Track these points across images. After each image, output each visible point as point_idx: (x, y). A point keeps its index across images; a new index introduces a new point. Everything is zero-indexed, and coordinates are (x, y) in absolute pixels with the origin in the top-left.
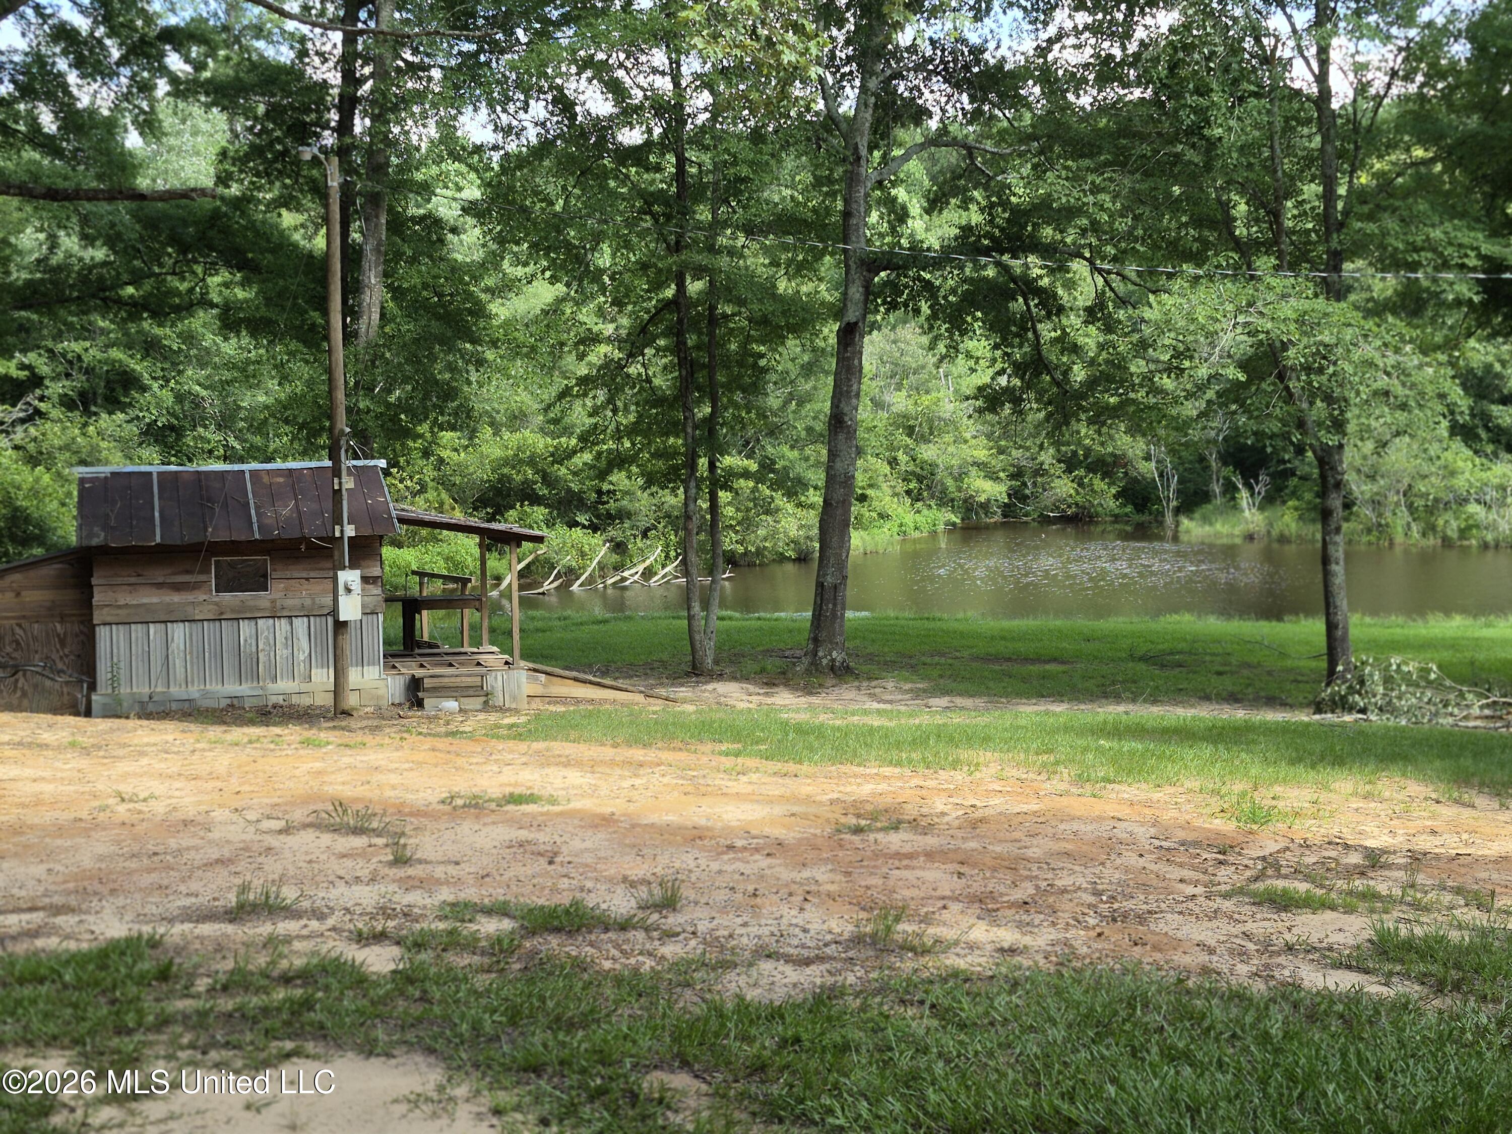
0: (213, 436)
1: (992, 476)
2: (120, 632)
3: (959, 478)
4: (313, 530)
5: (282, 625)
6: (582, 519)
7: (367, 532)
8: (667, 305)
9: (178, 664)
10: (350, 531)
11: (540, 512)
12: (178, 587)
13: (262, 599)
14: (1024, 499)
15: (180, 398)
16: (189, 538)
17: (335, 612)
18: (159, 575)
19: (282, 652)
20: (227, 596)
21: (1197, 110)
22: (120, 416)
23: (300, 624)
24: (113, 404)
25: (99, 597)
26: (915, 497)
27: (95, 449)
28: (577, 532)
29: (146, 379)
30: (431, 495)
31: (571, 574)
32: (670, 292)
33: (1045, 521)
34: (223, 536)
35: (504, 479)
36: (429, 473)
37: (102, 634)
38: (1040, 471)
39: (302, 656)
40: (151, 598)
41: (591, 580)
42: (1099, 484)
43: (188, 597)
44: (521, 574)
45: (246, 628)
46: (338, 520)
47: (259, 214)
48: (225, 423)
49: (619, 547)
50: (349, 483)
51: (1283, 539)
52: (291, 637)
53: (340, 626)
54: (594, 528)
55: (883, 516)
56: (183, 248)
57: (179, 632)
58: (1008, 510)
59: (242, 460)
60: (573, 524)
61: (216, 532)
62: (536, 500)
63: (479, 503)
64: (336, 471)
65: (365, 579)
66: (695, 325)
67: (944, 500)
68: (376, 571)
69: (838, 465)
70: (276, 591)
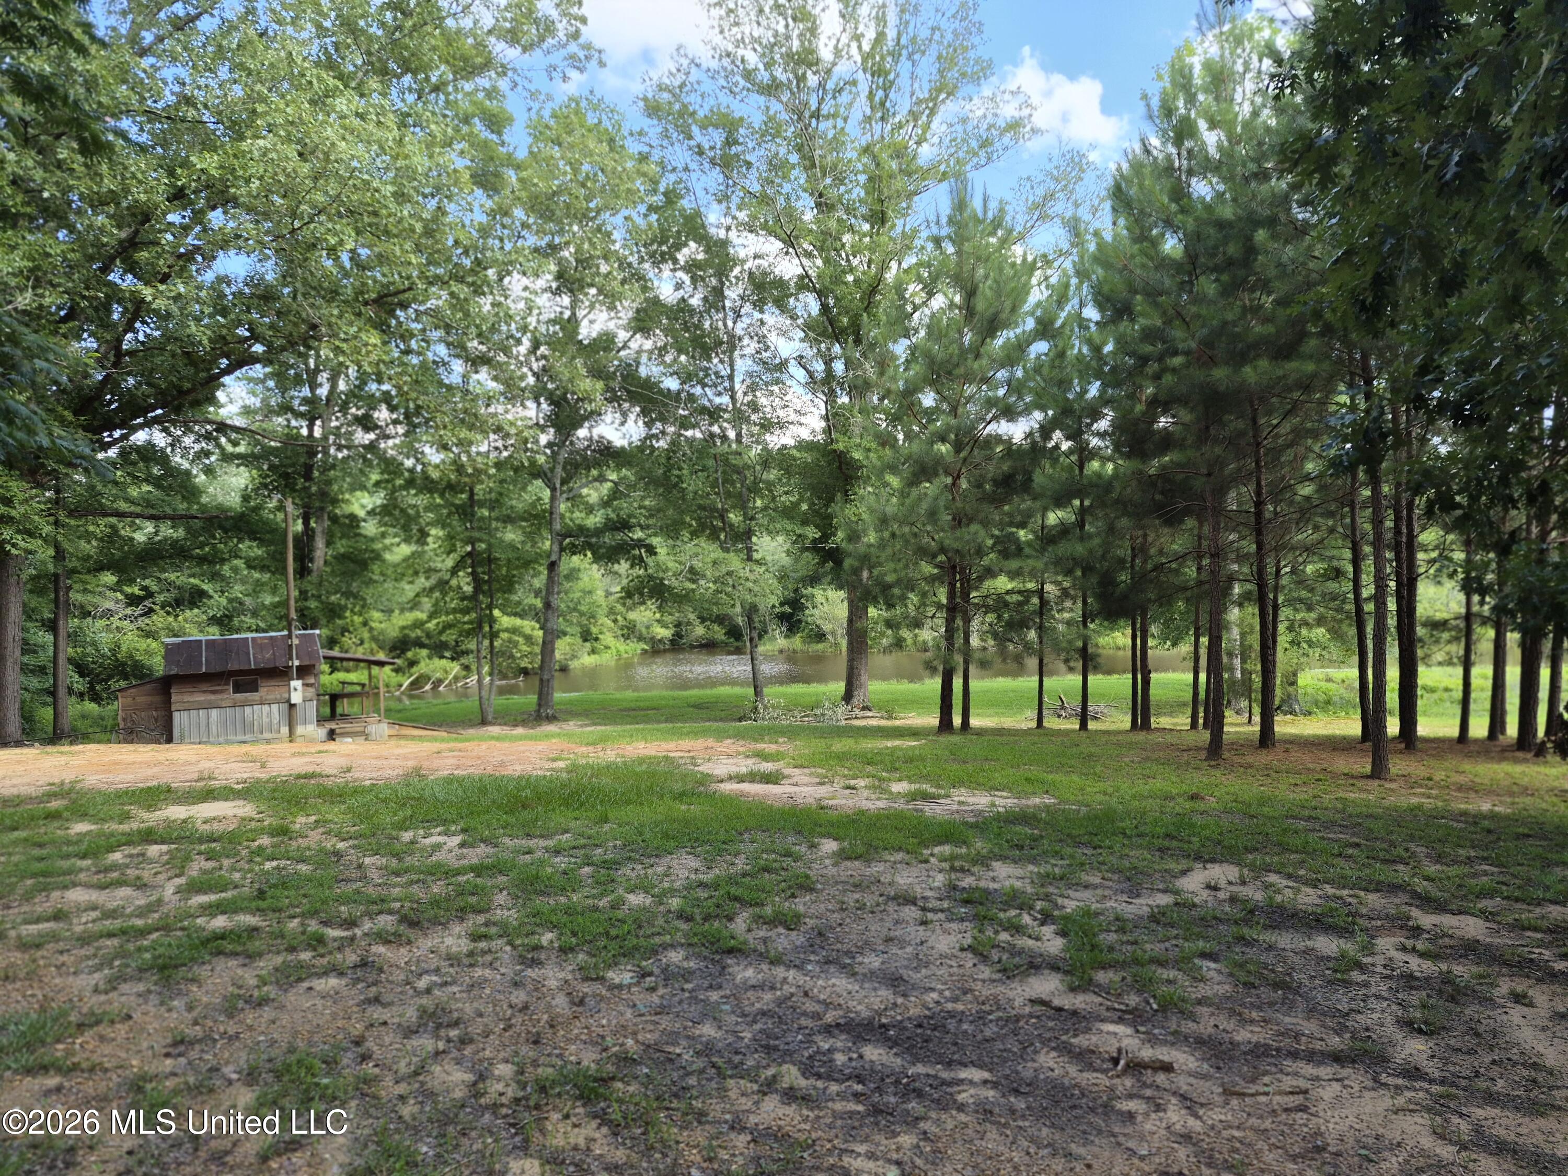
0: (249, 620)
1: (665, 626)
2: (185, 714)
3: (648, 627)
4: (280, 663)
5: (266, 708)
6: (447, 654)
7: (307, 663)
8: (469, 554)
9: (214, 728)
10: (297, 663)
11: (424, 652)
12: (214, 692)
13: (255, 696)
14: (681, 637)
15: (230, 601)
16: (219, 669)
17: (288, 701)
18: (205, 687)
19: (266, 720)
20: (238, 695)
21: (678, 477)
22: (196, 611)
23: (275, 707)
24: (193, 604)
25: (174, 698)
26: (626, 637)
27: (182, 628)
28: (444, 661)
29: (211, 592)
30: (366, 645)
31: (439, 682)
32: (469, 548)
33: (692, 647)
34: (236, 667)
35: (406, 636)
36: (366, 635)
37: (176, 715)
38: (689, 623)
39: (275, 721)
40: (200, 698)
41: (450, 684)
42: (716, 627)
43: (219, 697)
44: (412, 684)
45: (248, 710)
46: (291, 658)
47: (265, 514)
48: (255, 614)
49: (467, 668)
50: (296, 641)
51: (794, 651)
52: (270, 713)
53: (292, 706)
54: (453, 659)
55: (607, 647)
56: (226, 531)
57: (214, 713)
58: (672, 641)
59: (264, 631)
60: (442, 657)
61: (233, 666)
62: (422, 646)
63: (393, 648)
64: (290, 636)
65: (304, 685)
66: (481, 564)
67: (640, 638)
68: (312, 681)
69: (549, 625)
70: (263, 692)
